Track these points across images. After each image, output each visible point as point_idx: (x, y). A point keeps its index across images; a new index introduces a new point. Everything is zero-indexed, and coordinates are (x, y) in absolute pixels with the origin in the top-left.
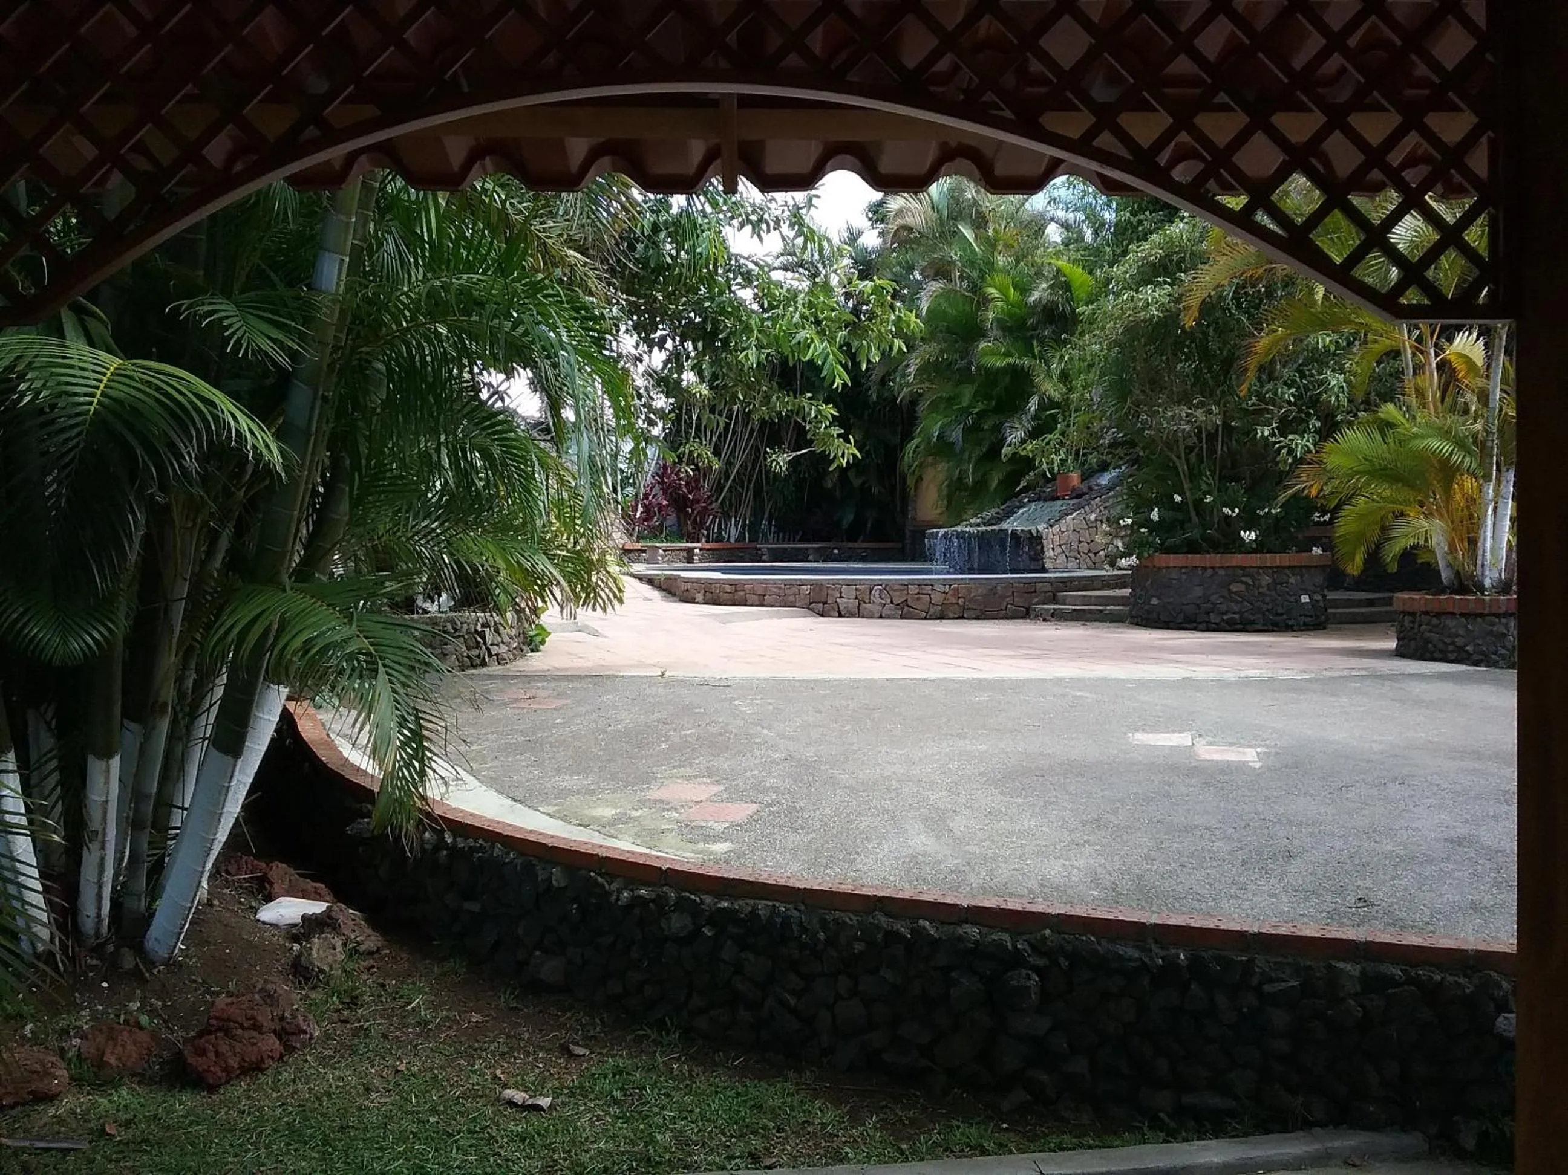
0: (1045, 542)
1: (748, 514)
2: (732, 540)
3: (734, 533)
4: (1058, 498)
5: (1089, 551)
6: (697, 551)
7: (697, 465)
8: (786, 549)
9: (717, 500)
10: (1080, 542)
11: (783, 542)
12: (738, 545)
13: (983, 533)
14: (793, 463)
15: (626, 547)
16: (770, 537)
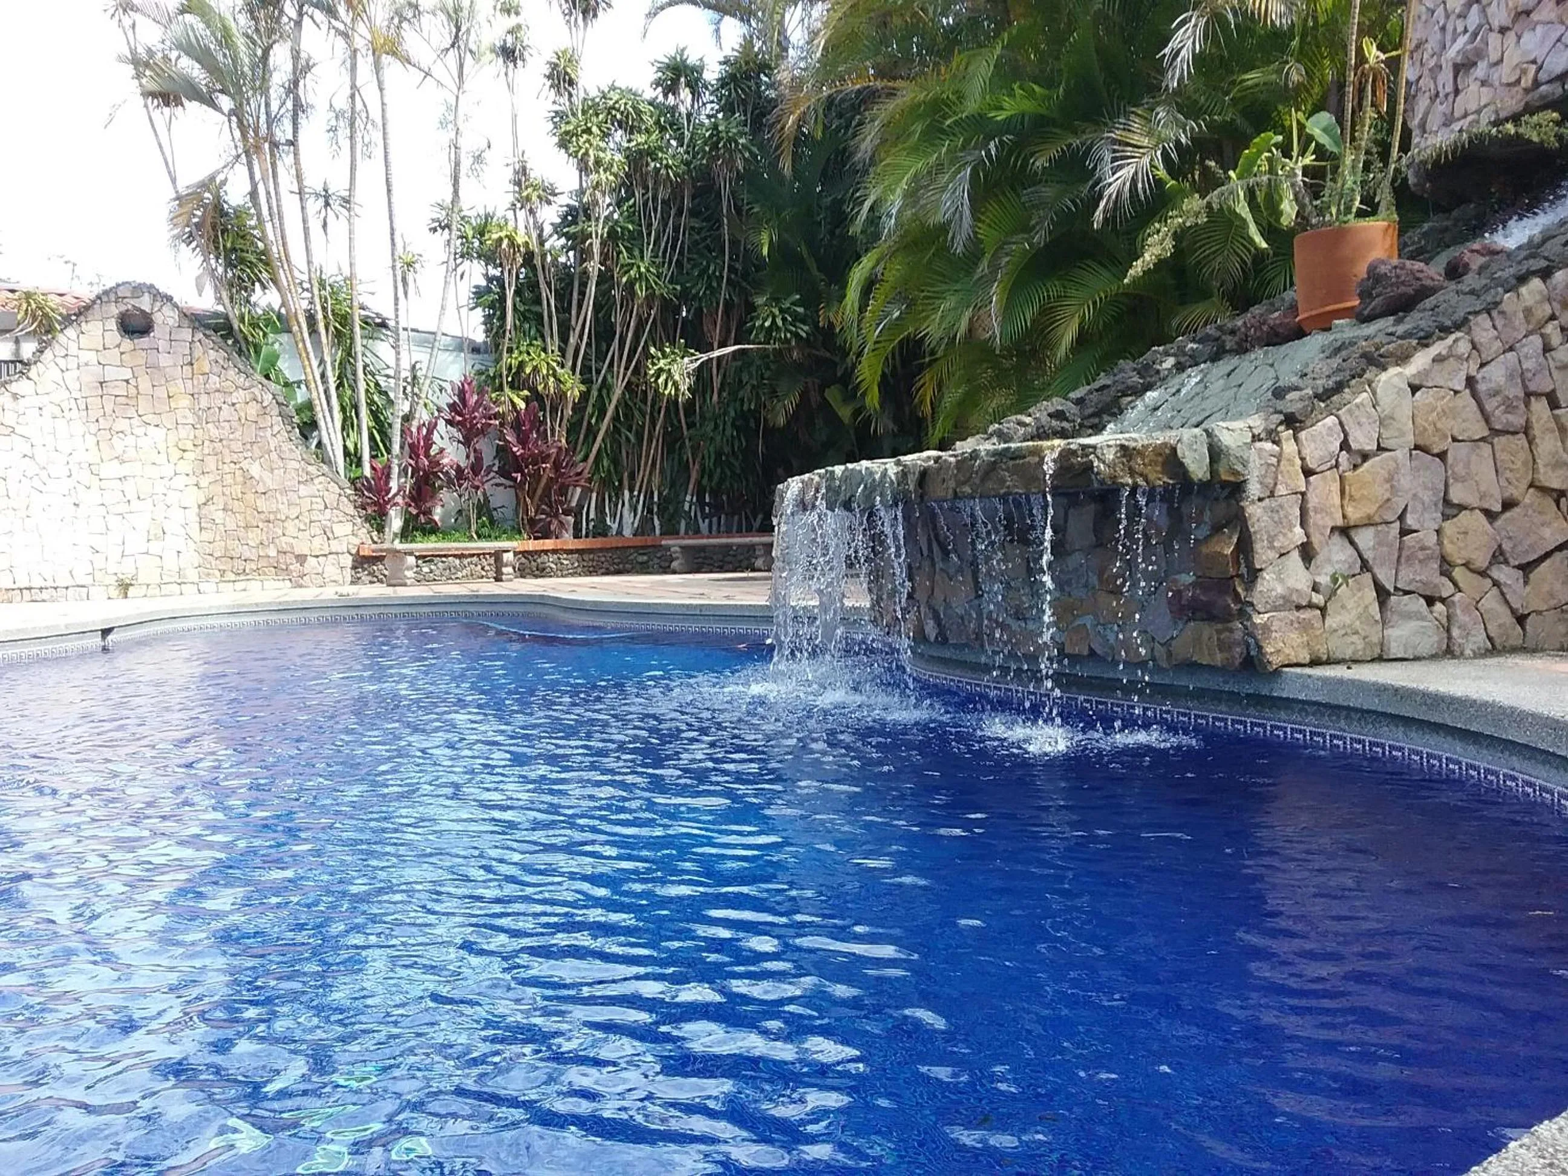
0: (1255, 512)
1: (656, 480)
2: (627, 532)
3: (630, 521)
4: (1299, 333)
5: (1499, 556)
6: (508, 557)
7: (533, 390)
8: (729, 546)
9: (585, 459)
10: (1450, 509)
11: (729, 533)
12: (639, 541)
13: (924, 475)
14: (701, 374)
15: (365, 552)
16: (704, 526)
